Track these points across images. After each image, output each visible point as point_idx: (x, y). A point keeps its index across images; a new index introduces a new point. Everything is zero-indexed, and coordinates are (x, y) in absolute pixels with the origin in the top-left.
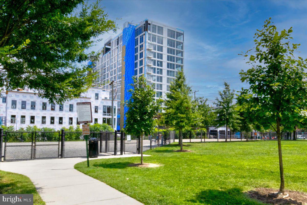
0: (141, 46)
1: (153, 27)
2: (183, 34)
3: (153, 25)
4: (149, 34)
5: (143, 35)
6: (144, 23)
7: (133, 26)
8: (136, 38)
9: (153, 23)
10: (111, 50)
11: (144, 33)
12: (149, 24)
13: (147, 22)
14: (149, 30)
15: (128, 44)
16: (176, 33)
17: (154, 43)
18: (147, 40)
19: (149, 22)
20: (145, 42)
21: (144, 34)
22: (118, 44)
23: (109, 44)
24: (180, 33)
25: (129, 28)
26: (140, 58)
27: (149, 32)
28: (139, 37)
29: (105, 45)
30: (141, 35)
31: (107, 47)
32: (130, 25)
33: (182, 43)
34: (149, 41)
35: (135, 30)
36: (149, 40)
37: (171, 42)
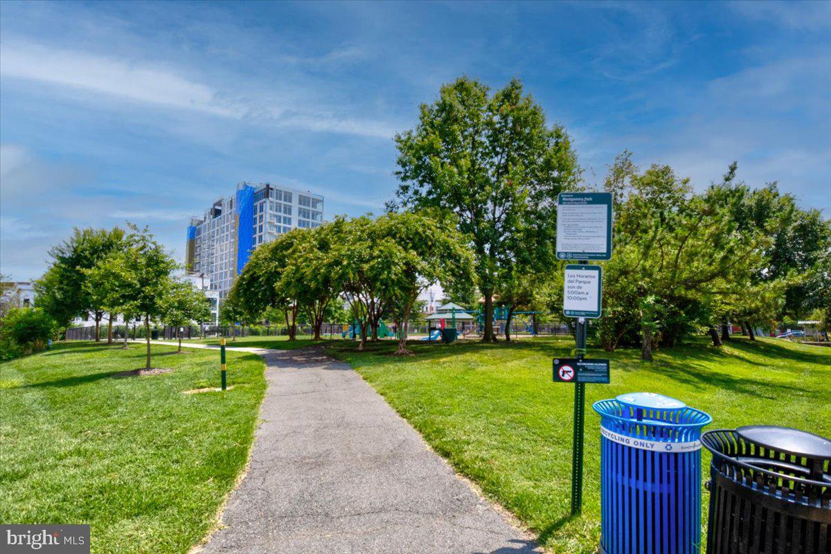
0: (261, 217)
1: (277, 194)
2: (323, 201)
3: (277, 190)
4: (270, 202)
5: (263, 203)
6: (265, 186)
7: (251, 188)
8: (255, 204)
9: (277, 188)
10: (222, 215)
11: (264, 200)
12: (272, 189)
13: (268, 186)
14: (271, 197)
15: (243, 212)
16: (311, 200)
17: (279, 214)
18: (269, 211)
19: (271, 186)
20: (266, 213)
21: (265, 202)
22: (231, 208)
23: (219, 204)
24: (317, 200)
25: (245, 191)
26: (260, 232)
27: (270, 198)
28: (258, 204)
29: (215, 205)
30: (260, 201)
31: (217, 207)
32: (246, 186)
33: (321, 213)
34: (271, 212)
35: (254, 193)
36: (271, 209)
37: (304, 212)
